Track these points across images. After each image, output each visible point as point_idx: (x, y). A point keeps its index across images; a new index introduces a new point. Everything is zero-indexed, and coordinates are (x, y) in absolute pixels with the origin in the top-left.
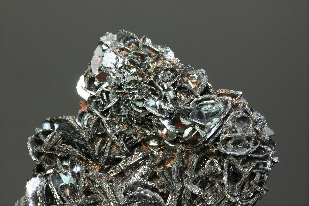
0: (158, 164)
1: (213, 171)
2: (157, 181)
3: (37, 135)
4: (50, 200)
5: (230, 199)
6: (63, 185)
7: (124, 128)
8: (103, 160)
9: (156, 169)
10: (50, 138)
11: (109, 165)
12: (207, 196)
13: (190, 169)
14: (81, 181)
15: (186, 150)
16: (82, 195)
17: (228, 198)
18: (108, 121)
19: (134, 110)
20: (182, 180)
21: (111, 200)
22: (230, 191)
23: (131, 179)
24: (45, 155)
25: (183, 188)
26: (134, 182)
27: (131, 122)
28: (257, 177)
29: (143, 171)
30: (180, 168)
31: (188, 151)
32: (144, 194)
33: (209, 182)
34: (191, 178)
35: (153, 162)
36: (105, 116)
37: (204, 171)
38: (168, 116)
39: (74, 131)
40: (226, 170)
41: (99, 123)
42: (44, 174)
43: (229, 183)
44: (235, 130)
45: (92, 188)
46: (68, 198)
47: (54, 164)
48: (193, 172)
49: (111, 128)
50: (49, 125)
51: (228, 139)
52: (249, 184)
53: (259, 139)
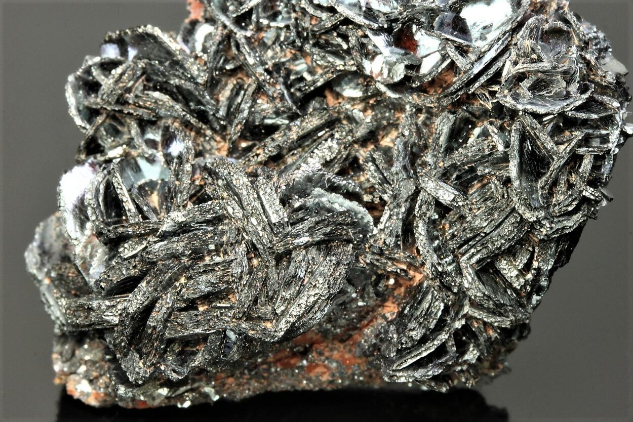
0: (362, 139)
1: (487, 152)
2: (359, 177)
3: (88, 71)
4: (113, 214)
5: (525, 214)
6: (146, 184)
7: (285, 56)
8: (237, 126)
9: (357, 151)
10: (117, 76)
11: (249, 141)
12: (470, 209)
13: (435, 148)
14: (186, 172)
15: (425, 106)
16: (185, 202)
17: (520, 212)
18: (249, 38)
19: (308, 13)
20: (415, 173)
21: (252, 213)
22: (525, 196)
23: (298, 169)
24: (104, 115)
25: (417, 192)
26: (305, 175)
27: (301, 42)
28: (587, 165)
29: (326, 153)
30: (412, 148)
31: (431, 108)
32: (327, 202)
33: (476, 177)
34: (435, 169)
35: (351, 134)
36: (242, 28)
37: (466, 151)
38: (386, 26)
39: (173, 60)
40: (516, 148)
41: (229, 43)
42: (102, 159)
43: (521, 176)
44: (536, 58)
45: (210, 189)
46: (155, 210)
47: (126, 137)
48: (440, 155)
49: (255, 54)
50: (115, 49)
51: (521, 77)
52: (568, 180)
53: (592, 81)
